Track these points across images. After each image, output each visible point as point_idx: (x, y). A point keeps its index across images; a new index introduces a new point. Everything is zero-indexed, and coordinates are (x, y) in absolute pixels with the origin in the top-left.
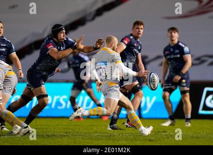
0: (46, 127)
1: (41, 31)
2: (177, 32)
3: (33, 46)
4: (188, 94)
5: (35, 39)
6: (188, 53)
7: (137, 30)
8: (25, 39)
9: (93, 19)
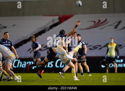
0: (29, 77)
1: (26, 36)
2: (80, 36)
3: (23, 42)
4: (85, 62)
5: (24, 39)
6: (84, 44)
7: (74, 35)
8: (20, 39)
9: (49, 30)
